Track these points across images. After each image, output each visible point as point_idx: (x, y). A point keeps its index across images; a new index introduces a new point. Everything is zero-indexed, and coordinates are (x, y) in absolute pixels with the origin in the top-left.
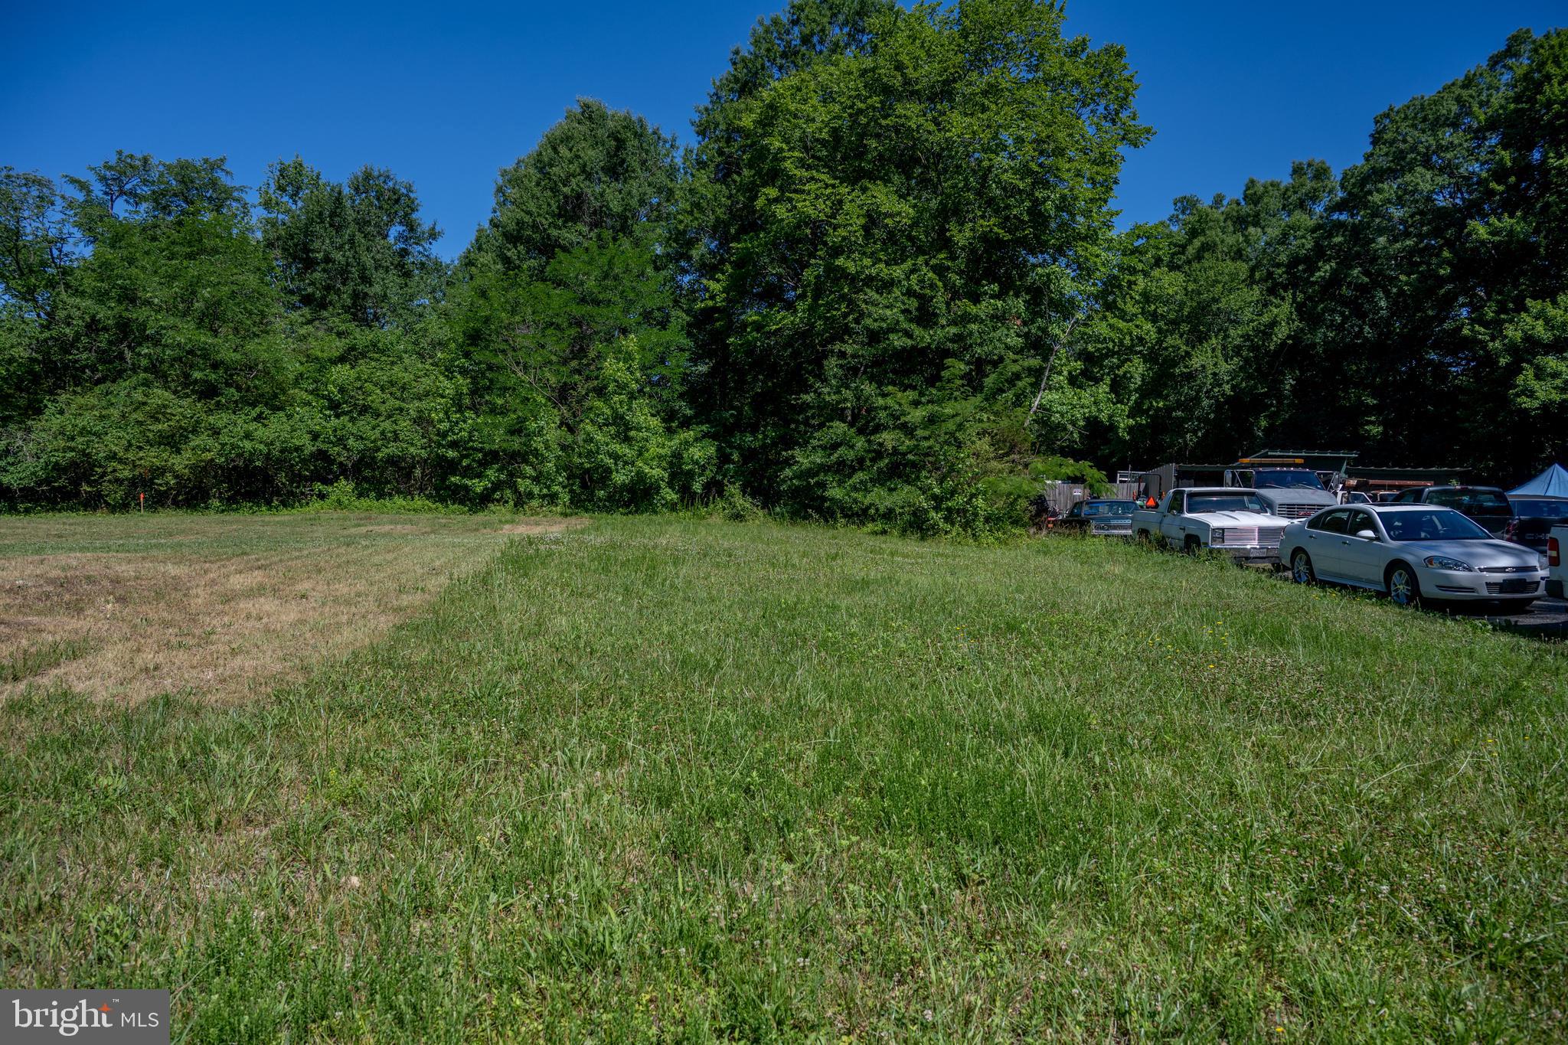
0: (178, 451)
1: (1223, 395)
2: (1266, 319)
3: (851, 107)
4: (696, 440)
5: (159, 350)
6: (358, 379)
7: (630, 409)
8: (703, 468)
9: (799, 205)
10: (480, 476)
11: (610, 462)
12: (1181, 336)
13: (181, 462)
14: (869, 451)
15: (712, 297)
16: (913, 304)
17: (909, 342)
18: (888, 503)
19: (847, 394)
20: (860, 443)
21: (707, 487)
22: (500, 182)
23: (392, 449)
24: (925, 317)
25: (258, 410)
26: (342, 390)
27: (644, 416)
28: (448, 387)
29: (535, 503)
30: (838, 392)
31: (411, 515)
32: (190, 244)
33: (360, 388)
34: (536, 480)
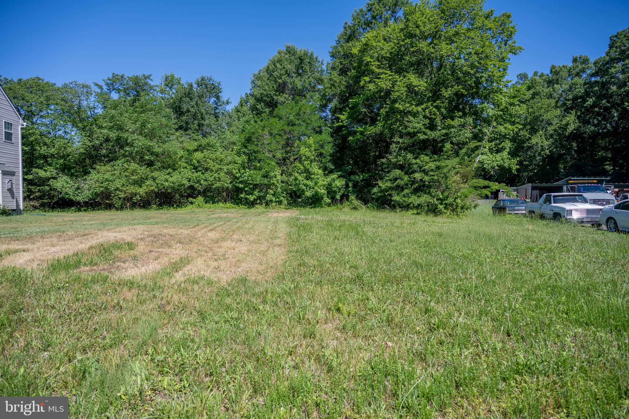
0: (141, 187)
1: (545, 155)
2: (564, 122)
3: (398, 44)
4: (337, 178)
5: (132, 148)
6: (204, 157)
7: (311, 167)
8: (340, 189)
9: (379, 84)
10: (252, 194)
11: (304, 187)
12: (527, 131)
13: (142, 191)
14: (409, 181)
15: (342, 122)
16: (427, 121)
17: (426, 137)
18: (418, 202)
19: (400, 158)
20: (406, 178)
21: (342, 197)
22: (253, 79)
23: (218, 184)
24: (432, 127)
25: (169, 170)
26: (198, 162)
27: (316, 169)
28: (239, 160)
29: (274, 204)
30: (397, 158)
31: (226, 210)
32: (142, 108)
33: (205, 161)
34: (274, 195)
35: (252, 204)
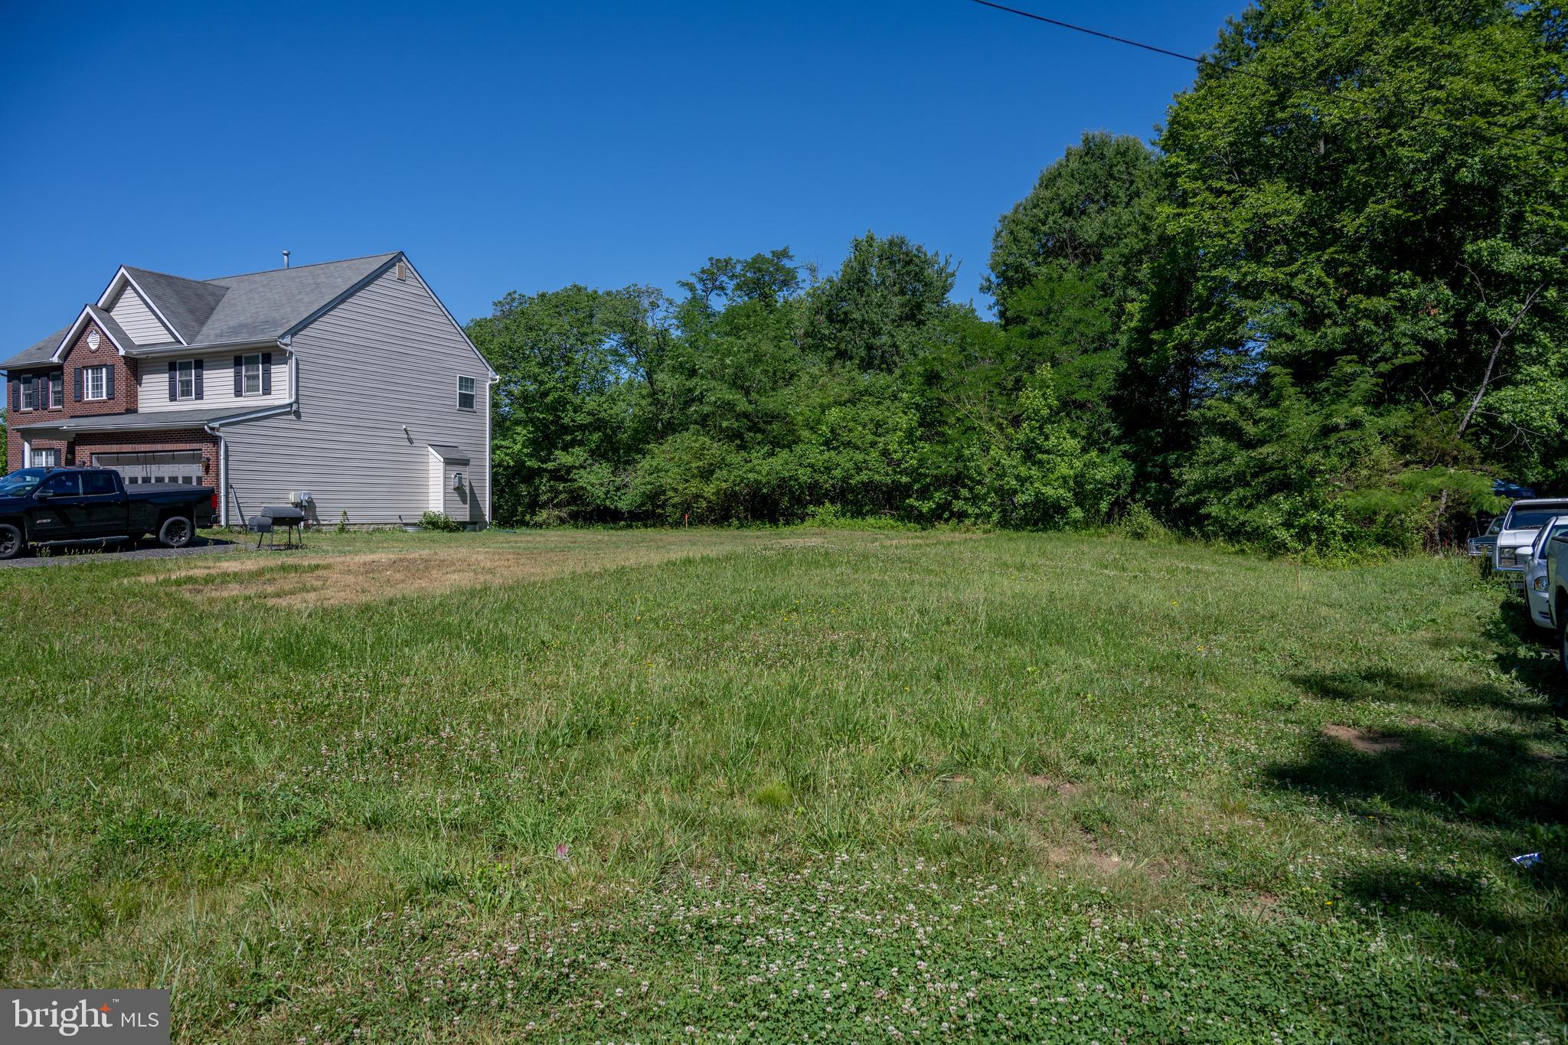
0: (709, 482)
13: (710, 490)
15: (1131, 319)
20: (1241, 459)
26: (832, 429)
28: (905, 422)
29: (970, 521)
33: (846, 427)
35: (925, 520)
